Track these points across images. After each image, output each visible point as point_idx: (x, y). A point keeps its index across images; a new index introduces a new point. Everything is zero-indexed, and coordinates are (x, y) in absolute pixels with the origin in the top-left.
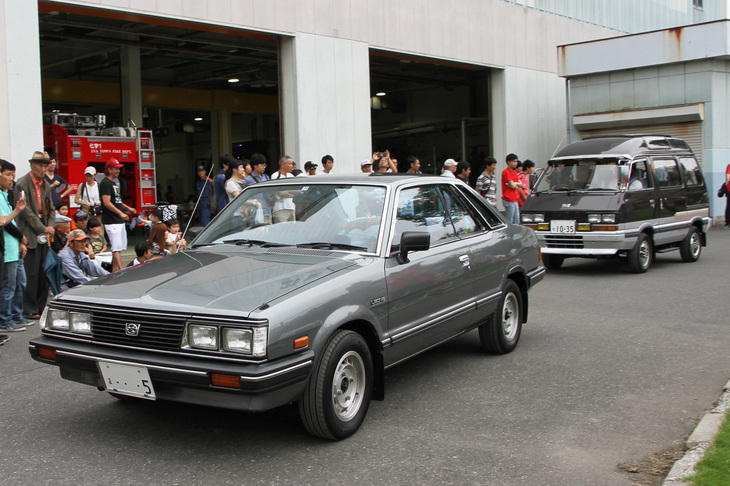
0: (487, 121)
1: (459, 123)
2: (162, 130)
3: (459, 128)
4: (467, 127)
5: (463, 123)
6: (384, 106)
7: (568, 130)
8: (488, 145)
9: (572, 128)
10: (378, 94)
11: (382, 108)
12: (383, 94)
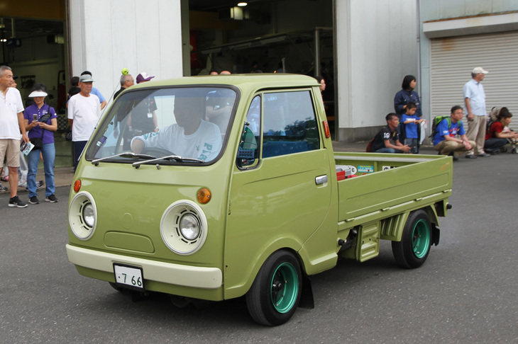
1: (313, 33)
2: (14, 40)
3: (313, 40)
4: (321, 38)
5: (317, 33)
6: (247, 17)
7: (419, 38)
9: (422, 36)
10: (240, 5)
11: (244, 18)
12: (245, 4)
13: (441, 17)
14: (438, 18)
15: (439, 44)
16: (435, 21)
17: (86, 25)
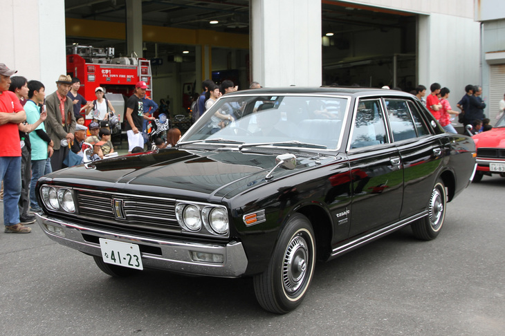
0: (415, 56)
1: (392, 58)
2: (157, 60)
3: (392, 62)
4: (398, 61)
5: (395, 59)
6: (332, 44)
7: (481, 64)
8: (415, 76)
9: (484, 63)
10: (327, 35)
11: (330, 45)
12: (331, 34)
13: (499, 49)
14: (496, 50)
15: (496, 69)
16: (494, 52)
17: (265, 54)
